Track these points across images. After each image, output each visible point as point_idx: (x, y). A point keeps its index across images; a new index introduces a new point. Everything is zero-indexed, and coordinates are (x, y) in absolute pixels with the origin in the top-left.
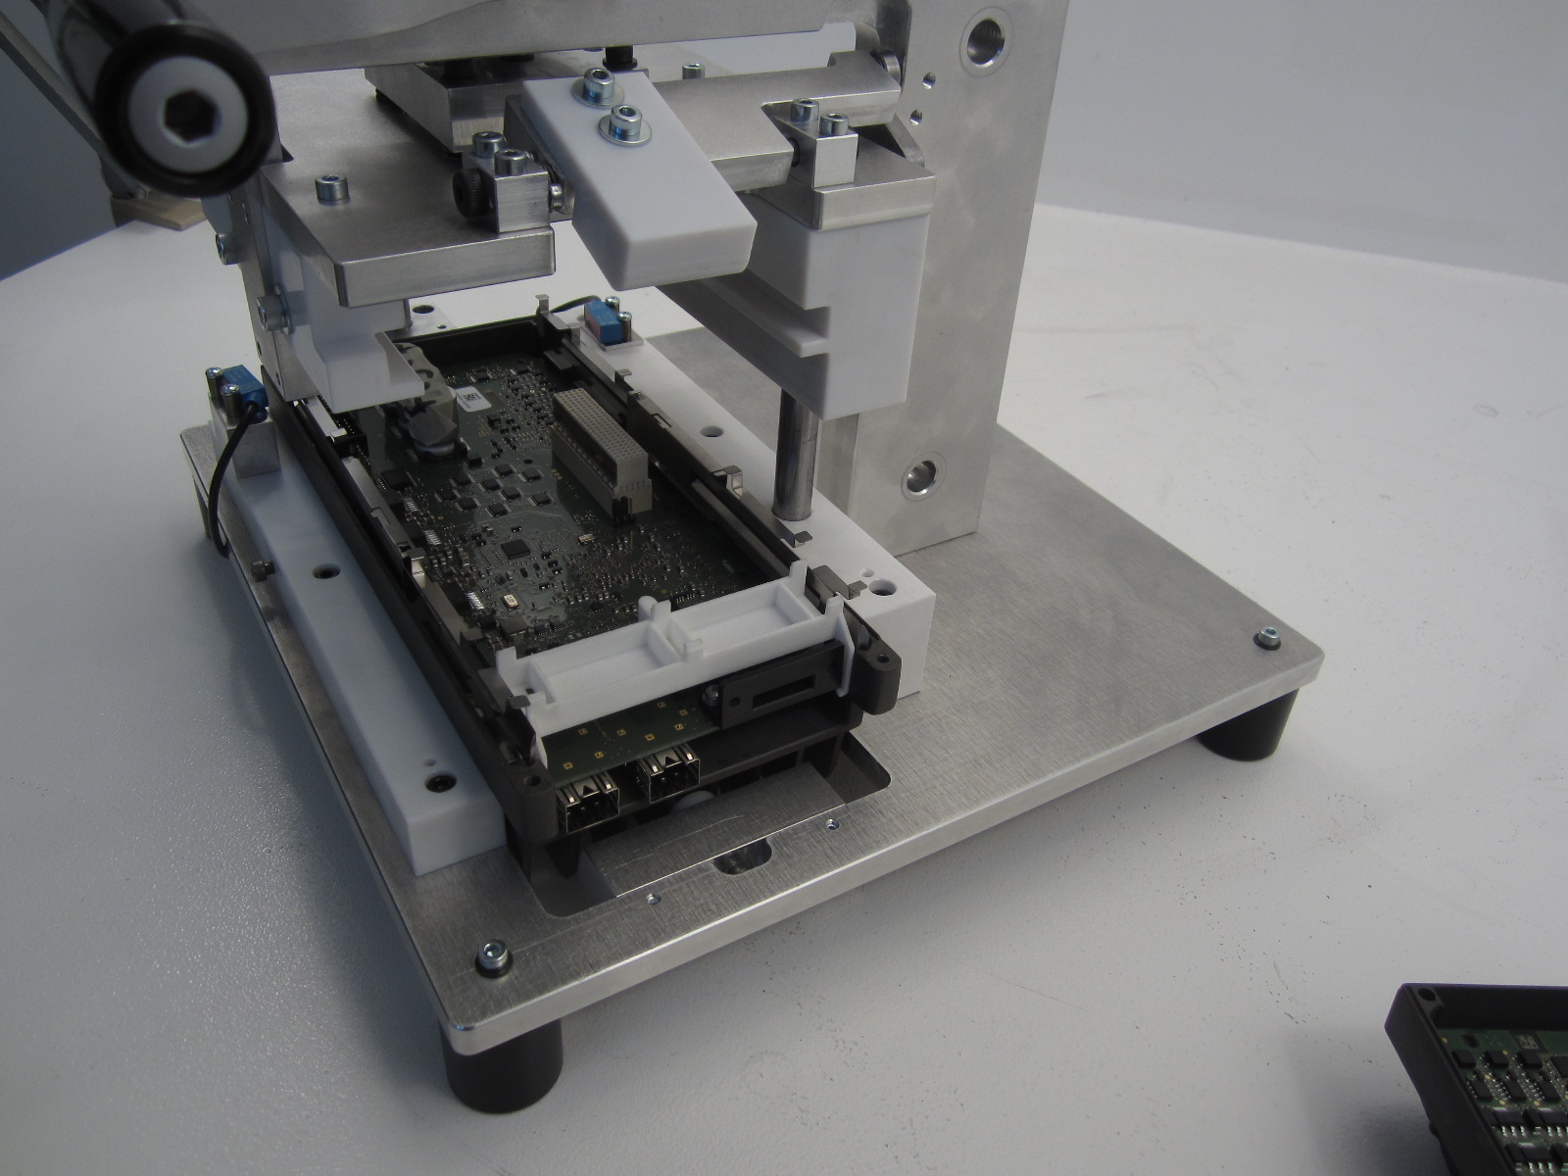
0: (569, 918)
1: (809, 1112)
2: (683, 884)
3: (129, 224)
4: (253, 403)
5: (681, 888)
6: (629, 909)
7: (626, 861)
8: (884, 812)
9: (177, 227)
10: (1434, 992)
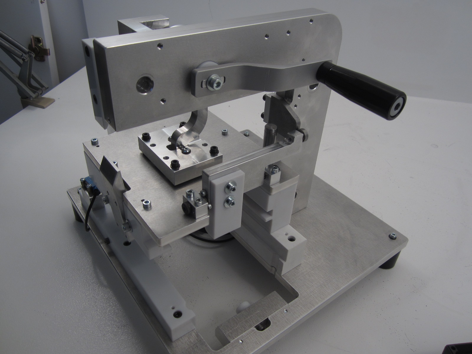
0: (219, 351)
2: (248, 336)
3: (28, 107)
5: (248, 337)
6: (235, 346)
7: (231, 330)
8: (299, 305)
9: (43, 108)
10: (455, 347)
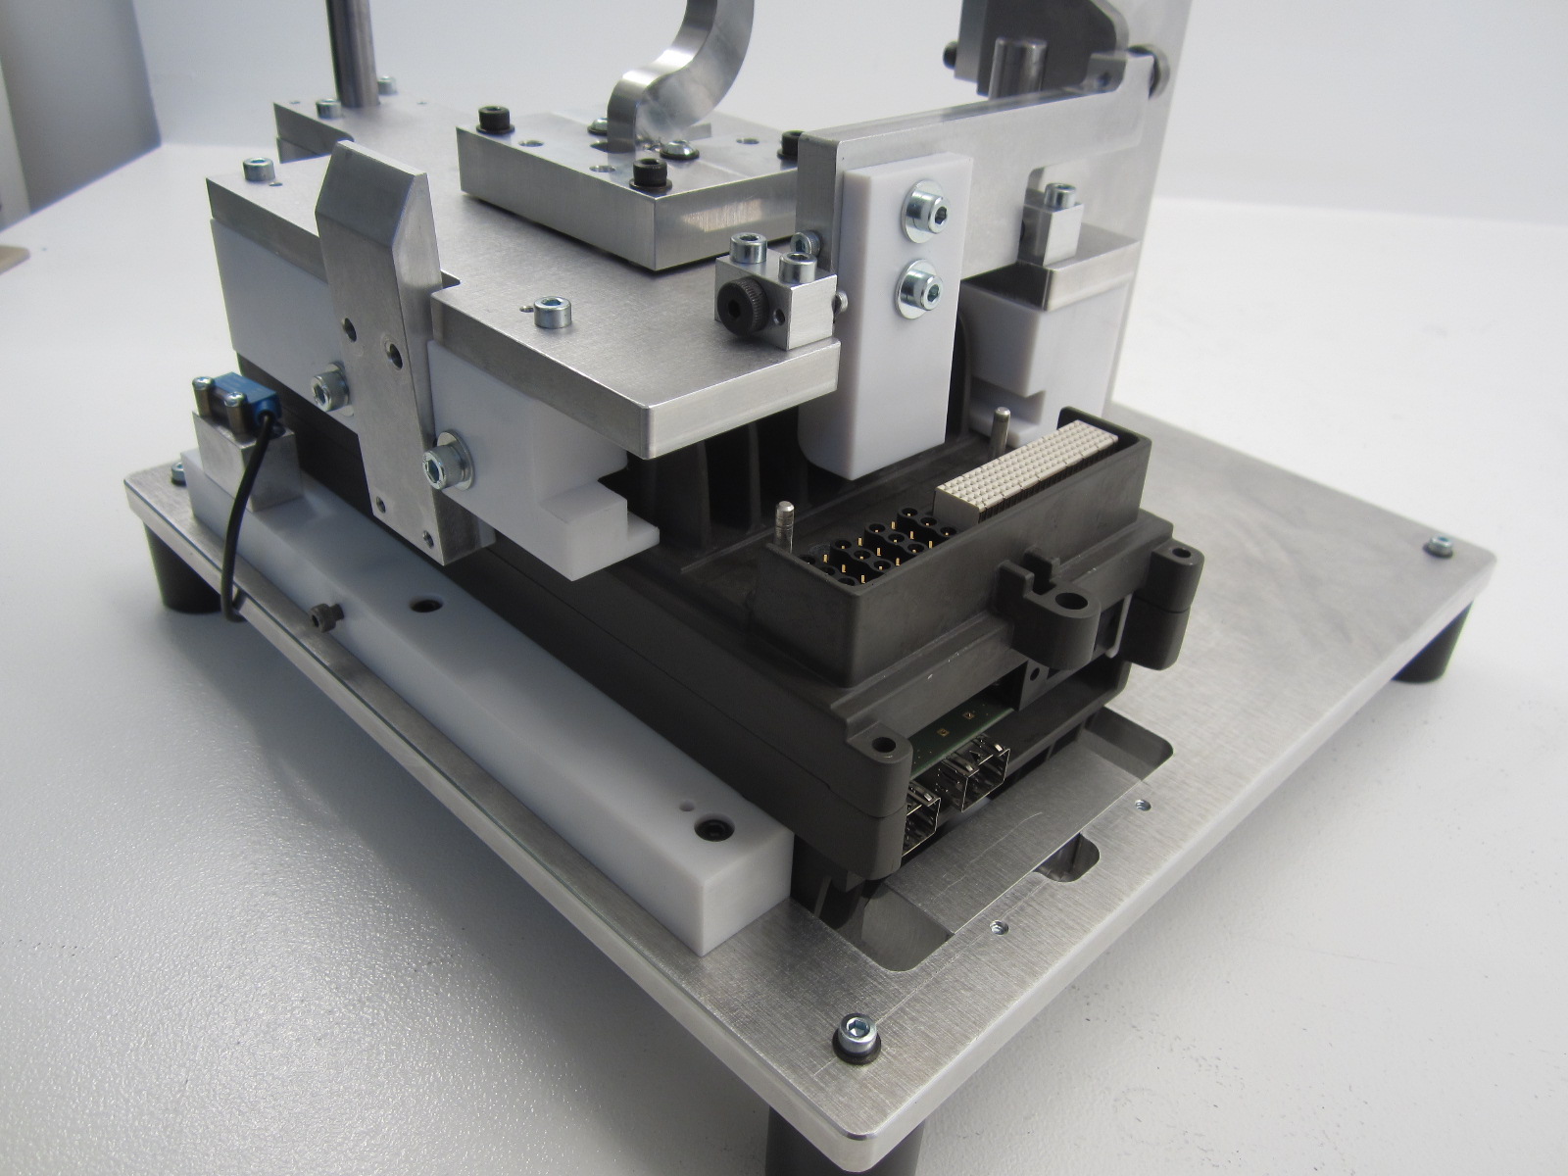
0: (914, 969)
1: (1212, 1150)
2: (1021, 903)
4: (266, 413)
5: (1022, 909)
6: (978, 945)
7: (941, 890)
